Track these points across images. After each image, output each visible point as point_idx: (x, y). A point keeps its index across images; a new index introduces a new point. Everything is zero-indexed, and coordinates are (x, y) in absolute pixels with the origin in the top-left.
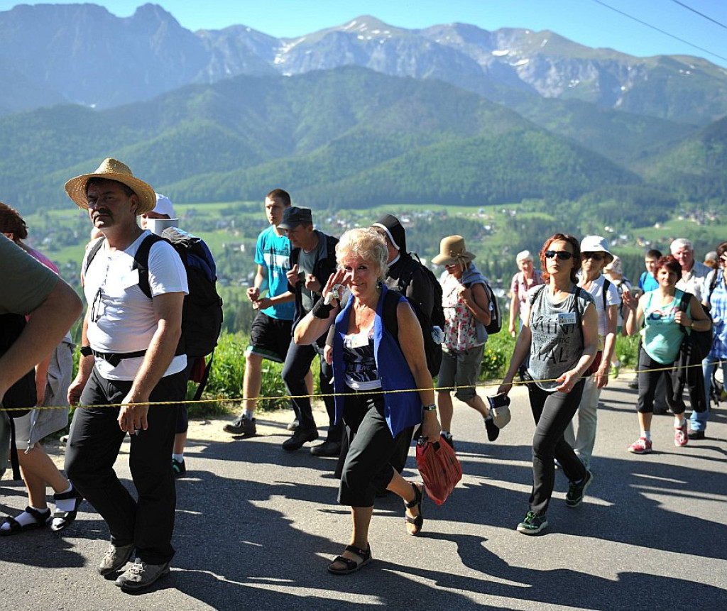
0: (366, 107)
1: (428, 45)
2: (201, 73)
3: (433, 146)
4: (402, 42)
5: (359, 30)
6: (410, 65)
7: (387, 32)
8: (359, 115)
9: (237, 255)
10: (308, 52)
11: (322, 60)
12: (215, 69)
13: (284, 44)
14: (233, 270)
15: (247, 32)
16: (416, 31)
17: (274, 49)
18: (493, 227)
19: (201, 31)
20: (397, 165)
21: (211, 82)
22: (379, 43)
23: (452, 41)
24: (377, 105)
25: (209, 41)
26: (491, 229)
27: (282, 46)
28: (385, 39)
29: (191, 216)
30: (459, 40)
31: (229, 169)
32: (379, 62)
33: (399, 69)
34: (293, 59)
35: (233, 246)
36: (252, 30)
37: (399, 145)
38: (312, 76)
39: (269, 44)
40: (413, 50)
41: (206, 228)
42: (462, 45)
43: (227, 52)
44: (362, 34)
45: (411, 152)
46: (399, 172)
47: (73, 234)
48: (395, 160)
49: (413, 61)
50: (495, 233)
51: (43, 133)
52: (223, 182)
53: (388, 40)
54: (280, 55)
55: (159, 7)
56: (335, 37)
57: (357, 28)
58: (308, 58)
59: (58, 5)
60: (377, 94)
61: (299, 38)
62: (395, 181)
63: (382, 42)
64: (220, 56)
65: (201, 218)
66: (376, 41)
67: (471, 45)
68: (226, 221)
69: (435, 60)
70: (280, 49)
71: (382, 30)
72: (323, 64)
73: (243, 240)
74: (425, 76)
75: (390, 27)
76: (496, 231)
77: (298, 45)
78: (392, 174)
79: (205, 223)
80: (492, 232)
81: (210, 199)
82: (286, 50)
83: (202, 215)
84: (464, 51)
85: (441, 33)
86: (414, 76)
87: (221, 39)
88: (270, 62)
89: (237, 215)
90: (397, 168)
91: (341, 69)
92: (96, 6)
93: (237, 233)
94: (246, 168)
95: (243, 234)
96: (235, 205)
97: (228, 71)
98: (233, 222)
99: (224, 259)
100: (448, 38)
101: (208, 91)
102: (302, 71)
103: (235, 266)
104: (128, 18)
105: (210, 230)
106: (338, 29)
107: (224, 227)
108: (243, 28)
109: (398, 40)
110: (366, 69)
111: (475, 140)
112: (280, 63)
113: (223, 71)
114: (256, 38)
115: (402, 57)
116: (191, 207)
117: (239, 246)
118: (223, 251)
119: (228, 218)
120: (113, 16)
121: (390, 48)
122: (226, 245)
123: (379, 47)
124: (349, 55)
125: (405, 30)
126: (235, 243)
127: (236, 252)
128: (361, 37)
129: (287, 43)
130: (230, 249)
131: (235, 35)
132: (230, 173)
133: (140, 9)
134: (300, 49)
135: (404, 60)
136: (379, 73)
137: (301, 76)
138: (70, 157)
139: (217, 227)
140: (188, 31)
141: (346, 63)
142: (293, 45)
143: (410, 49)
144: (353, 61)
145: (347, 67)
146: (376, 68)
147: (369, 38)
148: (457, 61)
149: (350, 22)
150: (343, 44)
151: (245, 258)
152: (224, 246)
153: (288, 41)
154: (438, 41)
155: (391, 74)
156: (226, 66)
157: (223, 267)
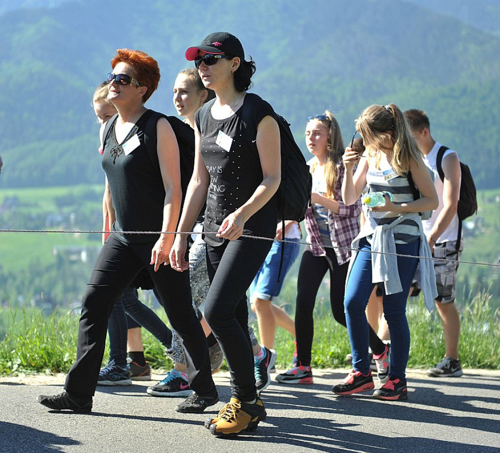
9: (75, 268)
14: (66, 290)
18: (480, 224)
26: (476, 227)
29: (10, 207)
31: (72, 136)
35: (69, 252)
41: (31, 225)
50: (482, 234)
65: (24, 210)
68: (62, 214)
73: (85, 244)
76: (483, 230)
79: (29, 218)
80: (477, 233)
81: (41, 182)
83: (27, 205)
89: (80, 205)
96: (77, 190)
98: (72, 217)
99: (54, 273)
103: (70, 283)
107: (59, 224)
116: (11, 193)
117: (79, 253)
118: (53, 260)
119: (66, 210)
122: (58, 251)
126: (74, 248)
127: (73, 262)
130: (65, 257)
139: (47, 224)
151: (85, 271)
152: (55, 252)
157: (52, 284)
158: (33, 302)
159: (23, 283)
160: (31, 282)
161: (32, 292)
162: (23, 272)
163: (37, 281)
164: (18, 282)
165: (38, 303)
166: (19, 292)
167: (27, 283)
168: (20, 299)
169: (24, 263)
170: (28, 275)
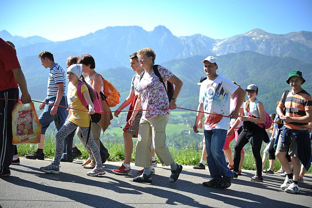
0: (254, 70)
1: (287, 41)
2: (180, 54)
3: (286, 88)
4: (274, 40)
5: (253, 35)
6: (278, 51)
7: (267, 36)
8: (250, 74)
9: (187, 135)
10: (228, 45)
11: (235, 49)
12: (186, 53)
13: (218, 42)
14: (183, 142)
15: (202, 37)
16: (282, 35)
17: (213, 44)
19: (181, 37)
20: (267, 97)
21: (184, 58)
22: (263, 41)
23: (300, 40)
24: (259, 69)
25: (184, 41)
27: (217, 43)
28: (265, 39)
30: (303, 39)
31: (188, 96)
32: (262, 50)
33: (272, 53)
34: (221, 49)
35: (185, 131)
36: (204, 36)
37: (269, 88)
38: (229, 56)
39: (211, 42)
40: (279, 44)
41: (174, 122)
42: (304, 42)
43: (192, 46)
44: (255, 37)
45: (275, 91)
46: (267, 101)
47: (117, 122)
48: (267, 95)
49: (279, 48)
51: (111, 79)
52: (184, 102)
53: (267, 40)
54: (215, 47)
55: (164, 27)
56: (241, 39)
57: (252, 35)
58: (228, 48)
59: (123, 27)
60: (260, 64)
61: (225, 39)
62: (266, 105)
63: (264, 40)
64: (189, 47)
65: (173, 118)
66: (261, 40)
67: (309, 41)
68: (183, 119)
69: (290, 49)
70: (216, 44)
71: (264, 35)
72: (235, 51)
73: (190, 129)
74: (285, 56)
75: (268, 34)
77: (224, 42)
78: (264, 101)
79: (174, 120)
82: (218, 45)
83: (173, 116)
84: (305, 44)
85: (294, 36)
86: (279, 56)
87: (190, 40)
88: (211, 50)
89: (189, 117)
90: (267, 98)
91: (243, 53)
92: (138, 27)
93: (188, 125)
94: (195, 96)
95: (190, 126)
96: (188, 113)
97: (192, 54)
98: (187, 120)
99: (180, 137)
100: (297, 38)
101: (182, 62)
102: (225, 54)
103: (185, 140)
104: (151, 32)
105: (176, 123)
106: (243, 35)
107: (182, 122)
108: (200, 35)
109: (272, 40)
110: (255, 53)
111: (309, 86)
112: (215, 50)
113: (190, 53)
114: (205, 39)
115: (274, 47)
117: (188, 131)
118: (180, 133)
119: (185, 118)
120: (145, 31)
121: (268, 43)
122: (182, 130)
123: (262, 43)
124: (247, 46)
125: (276, 35)
126: (186, 130)
127: (186, 134)
128: (254, 39)
129: (219, 42)
130: (184, 132)
131: (195, 38)
132: (188, 98)
133: (156, 28)
134: (225, 44)
135: (274, 49)
136: (261, 55)
137: (225, 56)
138: (120, 89)
139: (179, 122)
140: (176, 37)
141: (246, 50)
142: (222, 42)
143: (277, 44)
144: (249, 49)
145: (245, 52)
146: (260, 52)
147: (258, 39)
148: (301, 49)
149: (250, 32)
150: (245, 42)
151: (190, 137)
152: (181, 131)
153: (219, 40)
154: (292, 40)
155: (267, 55)
156: (191, 52)
157: (180, 140)
158: (174, 145)
159: (171, 139)
160: (174, 139)
161: (174, 142)
162: (171, 136)
163: (175, 139)
164: (170, 139)
165: (175, 145)
166: (170, 142)
167: (172, 139)
168: (170, 144)
169: (172, 133)
170: (173, 137)
